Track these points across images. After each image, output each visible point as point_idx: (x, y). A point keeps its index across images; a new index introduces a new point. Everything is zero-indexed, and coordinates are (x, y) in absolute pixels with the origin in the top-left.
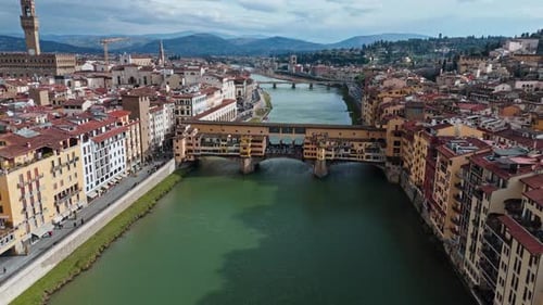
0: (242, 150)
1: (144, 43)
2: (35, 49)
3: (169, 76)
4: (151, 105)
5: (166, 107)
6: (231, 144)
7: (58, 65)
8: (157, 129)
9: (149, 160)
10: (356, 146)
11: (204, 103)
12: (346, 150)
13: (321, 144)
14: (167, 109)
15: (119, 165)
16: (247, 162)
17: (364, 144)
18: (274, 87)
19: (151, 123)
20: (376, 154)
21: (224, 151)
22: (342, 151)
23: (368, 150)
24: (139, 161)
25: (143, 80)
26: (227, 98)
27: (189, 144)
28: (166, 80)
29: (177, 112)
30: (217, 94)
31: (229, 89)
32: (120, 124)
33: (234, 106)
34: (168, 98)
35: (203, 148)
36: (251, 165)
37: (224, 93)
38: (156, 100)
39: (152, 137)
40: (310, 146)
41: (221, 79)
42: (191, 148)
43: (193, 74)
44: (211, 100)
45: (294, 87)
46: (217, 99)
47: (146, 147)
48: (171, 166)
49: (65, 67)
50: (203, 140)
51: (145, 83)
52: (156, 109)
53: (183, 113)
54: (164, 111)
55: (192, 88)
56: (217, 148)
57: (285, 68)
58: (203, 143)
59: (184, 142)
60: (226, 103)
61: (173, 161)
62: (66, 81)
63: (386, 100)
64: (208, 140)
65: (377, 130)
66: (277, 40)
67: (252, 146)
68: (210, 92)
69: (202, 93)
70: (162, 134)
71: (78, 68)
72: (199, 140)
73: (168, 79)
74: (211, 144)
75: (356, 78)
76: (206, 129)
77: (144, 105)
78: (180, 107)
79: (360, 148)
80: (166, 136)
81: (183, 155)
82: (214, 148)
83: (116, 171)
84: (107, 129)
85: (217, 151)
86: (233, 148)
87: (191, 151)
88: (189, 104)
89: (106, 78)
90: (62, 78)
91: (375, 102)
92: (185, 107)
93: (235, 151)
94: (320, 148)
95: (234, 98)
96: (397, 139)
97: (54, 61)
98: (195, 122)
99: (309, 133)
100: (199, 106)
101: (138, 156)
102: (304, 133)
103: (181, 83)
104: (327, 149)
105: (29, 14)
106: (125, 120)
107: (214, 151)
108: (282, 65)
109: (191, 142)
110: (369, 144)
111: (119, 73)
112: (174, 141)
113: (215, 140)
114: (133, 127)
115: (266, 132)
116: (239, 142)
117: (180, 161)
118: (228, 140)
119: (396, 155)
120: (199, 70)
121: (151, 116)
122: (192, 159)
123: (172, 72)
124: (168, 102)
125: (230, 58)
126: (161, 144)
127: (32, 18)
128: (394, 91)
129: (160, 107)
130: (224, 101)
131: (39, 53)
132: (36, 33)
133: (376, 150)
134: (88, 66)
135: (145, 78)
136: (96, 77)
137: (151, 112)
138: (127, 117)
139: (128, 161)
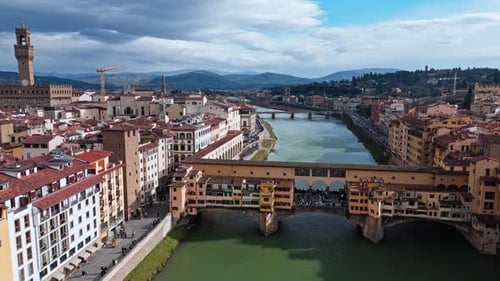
0: (262, 201)
1: (149, 80)
2: (29, 80)
3: (168, 105)
4: (142, 142)
5: (161, 143)
6: (246, 192)
7: (52, 96)
8: (149, 173)
9: (136, 216)
10: (425, 196)
11: (208, 136)
12: (412, 203)
13: (376, 195)
14: (163, 145)
15: (86, 234)
16: (269, 219)
17: (437, 194)
18: (273, 117)
19: (141, 166)
20: (457, 210)
21: (237, 202)
22: (406, 205)
23: (444, 203)
24: (122, 219)
25: (140, 110)
26: (231, 129)
27: (190, 193)
28: (165, 110)
29: (176, 148)
30: (222, 126)
31: (234, 120)
32: (92, 171)
33: (240, 138)
34: (165, 131)
35: (209, 198)
36: (273, 222)
37: (230, 124)
38: (150, 133)
39: (142, 184)
40: (359, 198)
41: (226, 109)
42: (193, 197)
43: (195, 103)
44: (215, 132)
45: (292, 117)
46: (222, 131)
47: (132, 199)
48: (166, 225)
49: (60, 99)
50: (209, 186)
51: (143, 114)
52: (149, 147)
53: (183, 148)
54: (160, 148)
55: (195, 119)
56: (228, 198)
57: (280, 99)
58: (210, 191)
59: (184, 190)
60: (231, 135)
61: (169, 218)
62: (56, 112)
63: (442, 132)
64: (215, 186)
65: (446, 173)
66: (267, 76)
67: (276, 196)
68: (215, 123)
69: (206, 125)
70: (156, 178)
71: (74, 99)
72: (205, 187)
73: (168, 110)
74: (220, 192)
75: (357, 107)
76: (213, 171)
77: (132, 141)
78: (180, 142)
79: (431, 201)
80: (161, 180)
81: (183, 207)
82: (224, 198)
83: (81, 245)
84: (69, 181)
85: (228, 202)
86: (250, 198)
87: (193, 202)
88: (191, 138)
89: (101, 109)
90: (53, 109)
91: (425, 135)
92: (186, 142)
93: (253, 202)
94: (374, 200)
95: (239, 129)
96: (490, 189)
97: (48, 92)
98: (198, 160)
99: (350, 176)
100: (202, 139)
101: (120, 213)
102: (343, 176)
103: (181, 114)
104: (385, 203)
105: (24, 43)
106: (102, 164)
107: (223, 202)
108: (276, 97)
109: (193, 189)
110: (444, 195)
111: (114, 103)
112: (171, 190)
113: (225, 186)
114: (114, 173)
115: (290, 174)
116: (257, 190)
117: (178, 216)
118: (243, 186)
119: (488, 212)
120: (202, 99)
121: (141, 156)
122: (194, 212)
123: (172, 101)
124: (166, 137)
125: (226, 91)
126: (153, 192)
127: (26, 47)
128: (449, 121)
129: (154, 143)
130: (229, 132)
131: (32, 83)
132: (30, 63)
133: (456, 204)
134: (86, 97)
135: (143, 108)
136: (89, 108)
137: (142, 150)
138: (106, 160)
139: (104, 225)
